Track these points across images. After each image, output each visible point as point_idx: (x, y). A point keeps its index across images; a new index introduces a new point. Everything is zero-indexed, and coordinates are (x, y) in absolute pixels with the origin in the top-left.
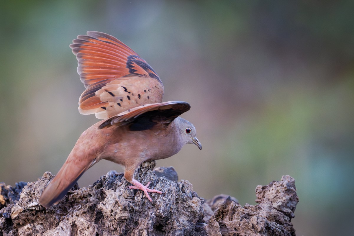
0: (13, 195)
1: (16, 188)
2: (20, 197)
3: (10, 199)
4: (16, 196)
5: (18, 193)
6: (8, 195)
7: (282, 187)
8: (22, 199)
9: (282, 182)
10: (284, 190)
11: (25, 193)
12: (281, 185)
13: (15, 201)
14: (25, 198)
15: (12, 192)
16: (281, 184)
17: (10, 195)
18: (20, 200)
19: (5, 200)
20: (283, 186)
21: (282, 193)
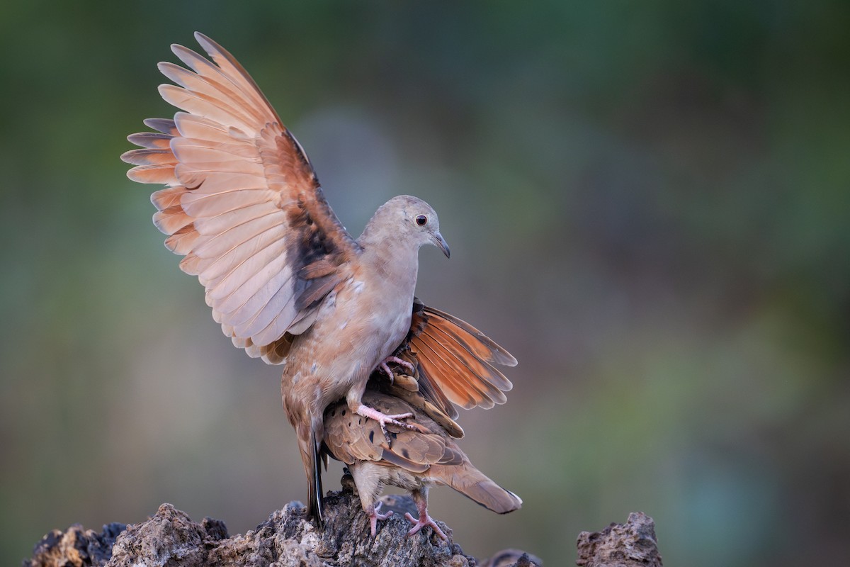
0: (99, 548)
1: (104, 536)
2: (111, 554)
3: (92, 558)
4: (104, 552)
5: (107, 546)
6: (89, 550)
7: (629, 536)
8: (116, 556)
9: (629, 525)
10: (632, 540)
11: (122, 545)
12: (627, 532)
13: (103, 561)
14: (123, 554)
15: (97, 544)
16: (626, 529)
17: (92, 549)
18: (112, 559)
19: (84, 560)
20: (631, 533)
21: (628, 547)
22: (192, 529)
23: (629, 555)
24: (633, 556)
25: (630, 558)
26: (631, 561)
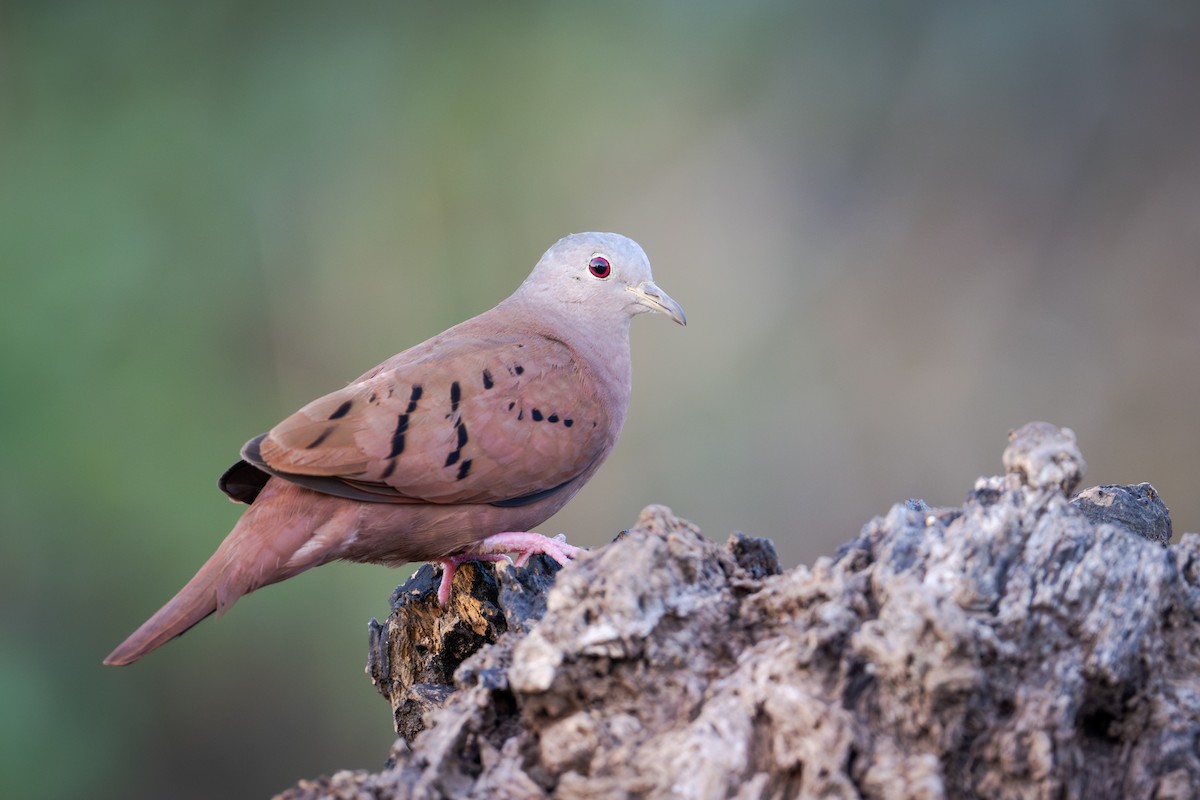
0: (522, 597)
1: (531, 571)
2: (545, 607)
3: (508, 615)
4: (532, 604)
5: (537, 592)
6: (501, 599)
8: (556, 612)
11: (567, 590)
13: (529, 622)
14: (568, 608)
15: (518, 587)
17: (508, 598)
18: (548, 617)
19: (490, 619)
22: (707, 557)
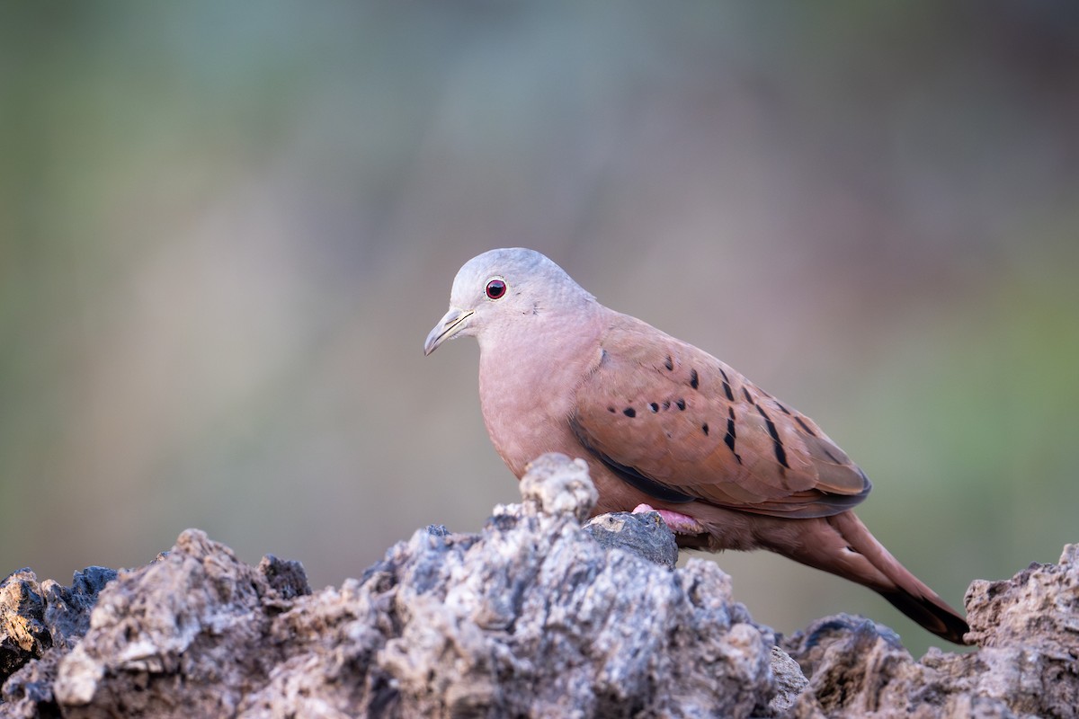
0: (66, 615)
1: (75, 590)
2: (88, 625)
3: (53, 632)
4: (76, 621)
5: (81, 610)
6: (47, 617)
7: (1064, 587)
8: (98, 629)
9: (1063, 567)
10: (1070, 596)
11: (109, 608)
12: (1060, 580)
13: (73, 638)
14: (109, 625)
15: (62, 605)
16: (1058, 574)
17: (53, 616)
18: (91, 634)
19: (36, 635)
20: (1068, 583)
21: (1062, 609)
22: (240, 578)
23: (1064, 624)
24: (1072, 625)
25: (1067, 630)
26: (1067, 635)
